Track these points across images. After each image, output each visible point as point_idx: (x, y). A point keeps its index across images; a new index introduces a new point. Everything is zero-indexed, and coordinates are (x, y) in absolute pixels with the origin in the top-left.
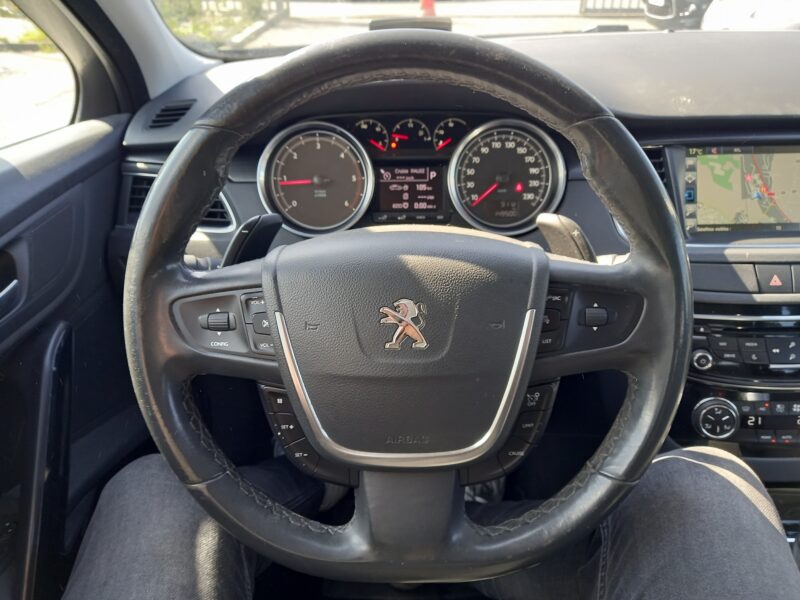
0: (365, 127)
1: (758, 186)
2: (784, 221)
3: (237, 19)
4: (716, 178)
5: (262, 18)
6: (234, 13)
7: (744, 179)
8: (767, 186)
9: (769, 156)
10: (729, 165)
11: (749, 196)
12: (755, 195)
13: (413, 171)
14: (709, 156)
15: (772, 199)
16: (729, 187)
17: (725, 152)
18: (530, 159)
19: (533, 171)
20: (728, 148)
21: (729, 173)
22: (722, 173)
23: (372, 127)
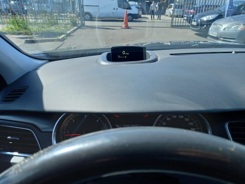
5: (76, 26)
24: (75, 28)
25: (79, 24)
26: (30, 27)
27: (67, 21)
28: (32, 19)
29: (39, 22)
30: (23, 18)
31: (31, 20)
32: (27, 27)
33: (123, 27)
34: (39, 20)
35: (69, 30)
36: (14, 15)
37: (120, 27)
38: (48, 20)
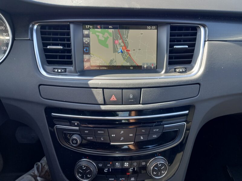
1: (121, 46)
2: (134, 64)
7: (114, 43)
8: (126, 46)
9: (127, 30)
10: (106, 35)
11: (117, 51)
12: (120, 51)
14: (96, 30)
15: (128, 53)
16: (107, 46)
17: (105, 28)
20: (106, 26)
21: (106, 39)
22: (103, 39)
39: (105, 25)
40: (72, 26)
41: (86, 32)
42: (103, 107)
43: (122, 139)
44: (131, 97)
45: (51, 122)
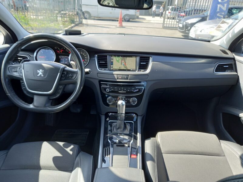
0: (56, 48)
2: (128, 69)
3: (67, 23)
4: (117, 60)
5: (74, 23)
6: (66, 21)
7: (121, 61)
8: (125, 63)
11: (122, 64)
13: (65, 56)
14: (116, 57)
15: (126, 65)
16: (119, 62)
18: (85, 56)
19: (86, 58)
21: (119, 60)
23: (57, 48)
24: (73, 25)
25: (77, 21)
26: (31, 23)
27: (66, 19)
28: (33, 15)
29: (40, 19)
30: (25, 14)
31: (32, 17)
32: (29, 23)
33: (118, 26)
34: (40, 17)
35: (67, 27)
36: (16, 11)
37: (115, 26)
38: (48, 17)
39: (118, 56)
40: (108, 56)
41: (112, 58)
42: (118, 80)
43: (122, 90)
44: (126, 77)
45: (100, 85)
